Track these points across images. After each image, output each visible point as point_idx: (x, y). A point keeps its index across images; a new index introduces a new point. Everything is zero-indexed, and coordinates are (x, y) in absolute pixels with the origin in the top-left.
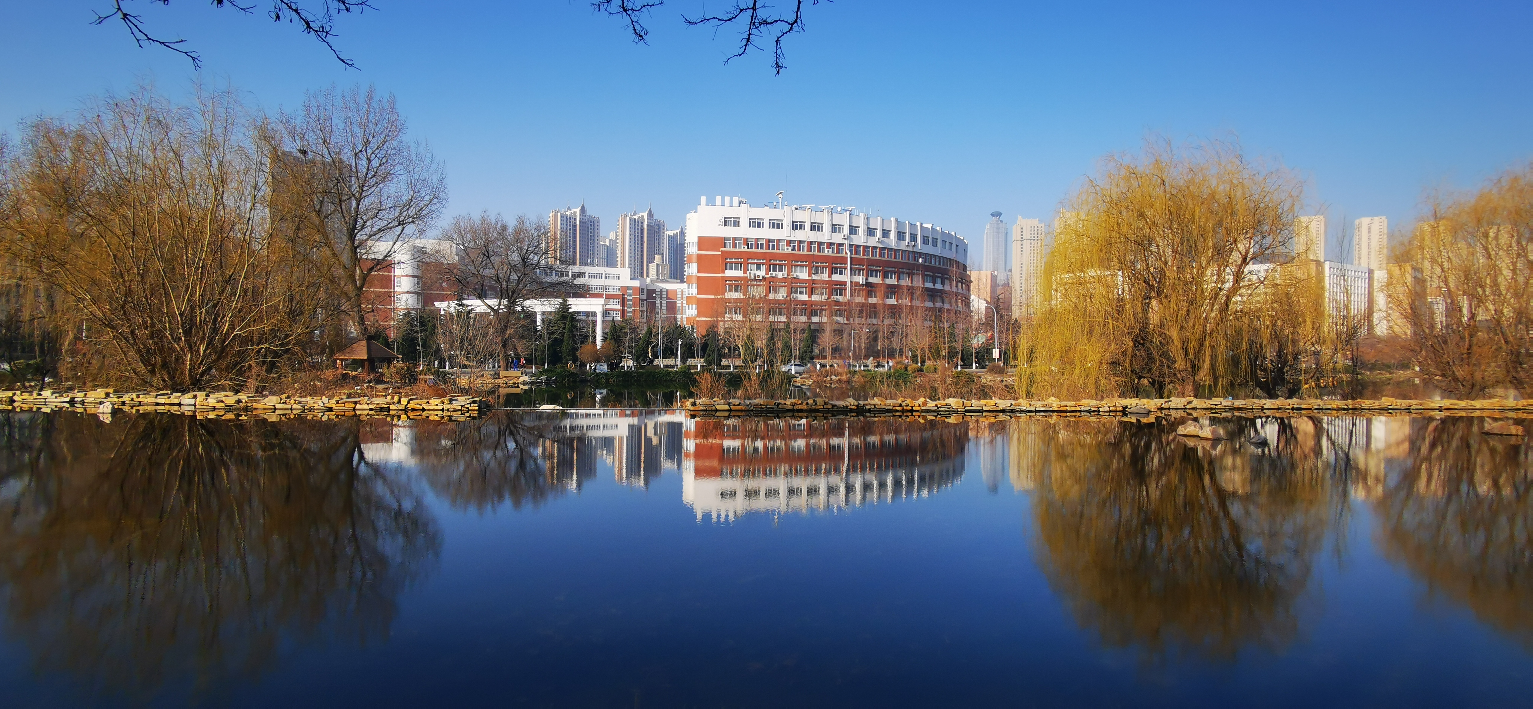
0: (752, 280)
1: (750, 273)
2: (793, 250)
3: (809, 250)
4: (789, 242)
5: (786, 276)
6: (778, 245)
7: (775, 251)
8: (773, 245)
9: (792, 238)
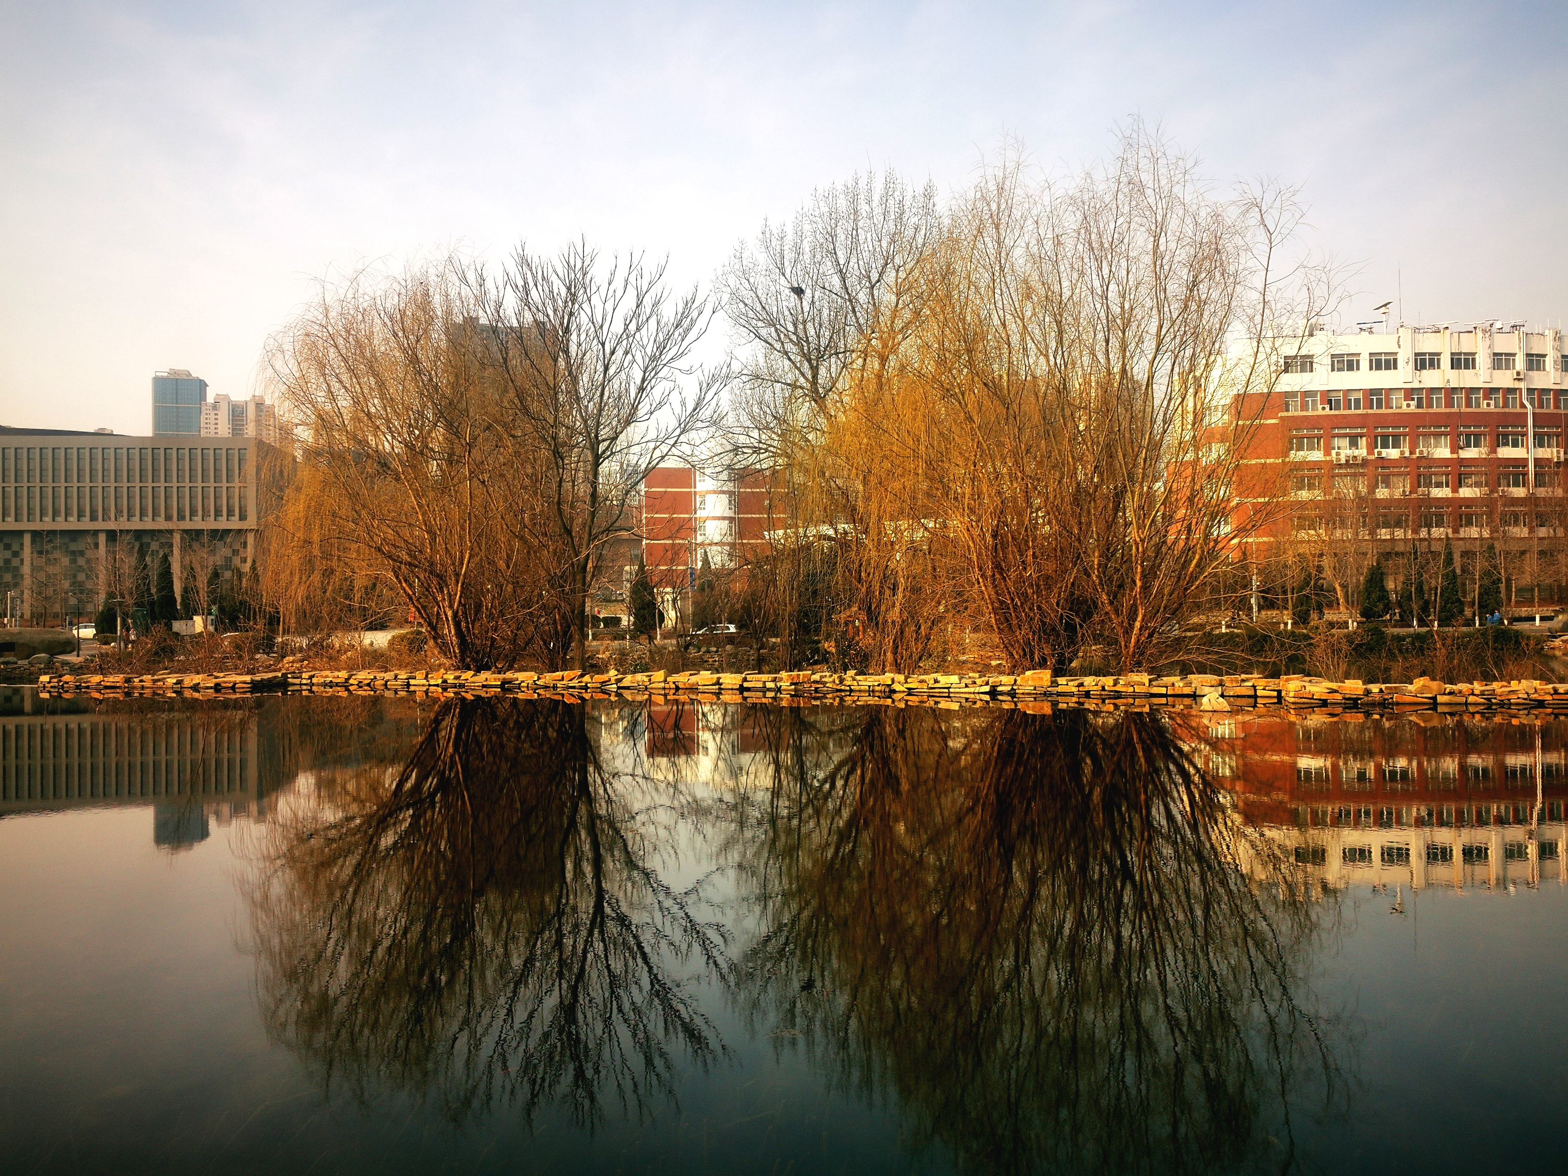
0: (1340, 466)
1: (1338, 454)
2: (1419, 406)
3: (1449, 404)
4: (1409, 393)
5: (1407, 454)
6: (1388, 400)
7: (1384, 411)
8: (1379, 401)
9: (1416, 385)
